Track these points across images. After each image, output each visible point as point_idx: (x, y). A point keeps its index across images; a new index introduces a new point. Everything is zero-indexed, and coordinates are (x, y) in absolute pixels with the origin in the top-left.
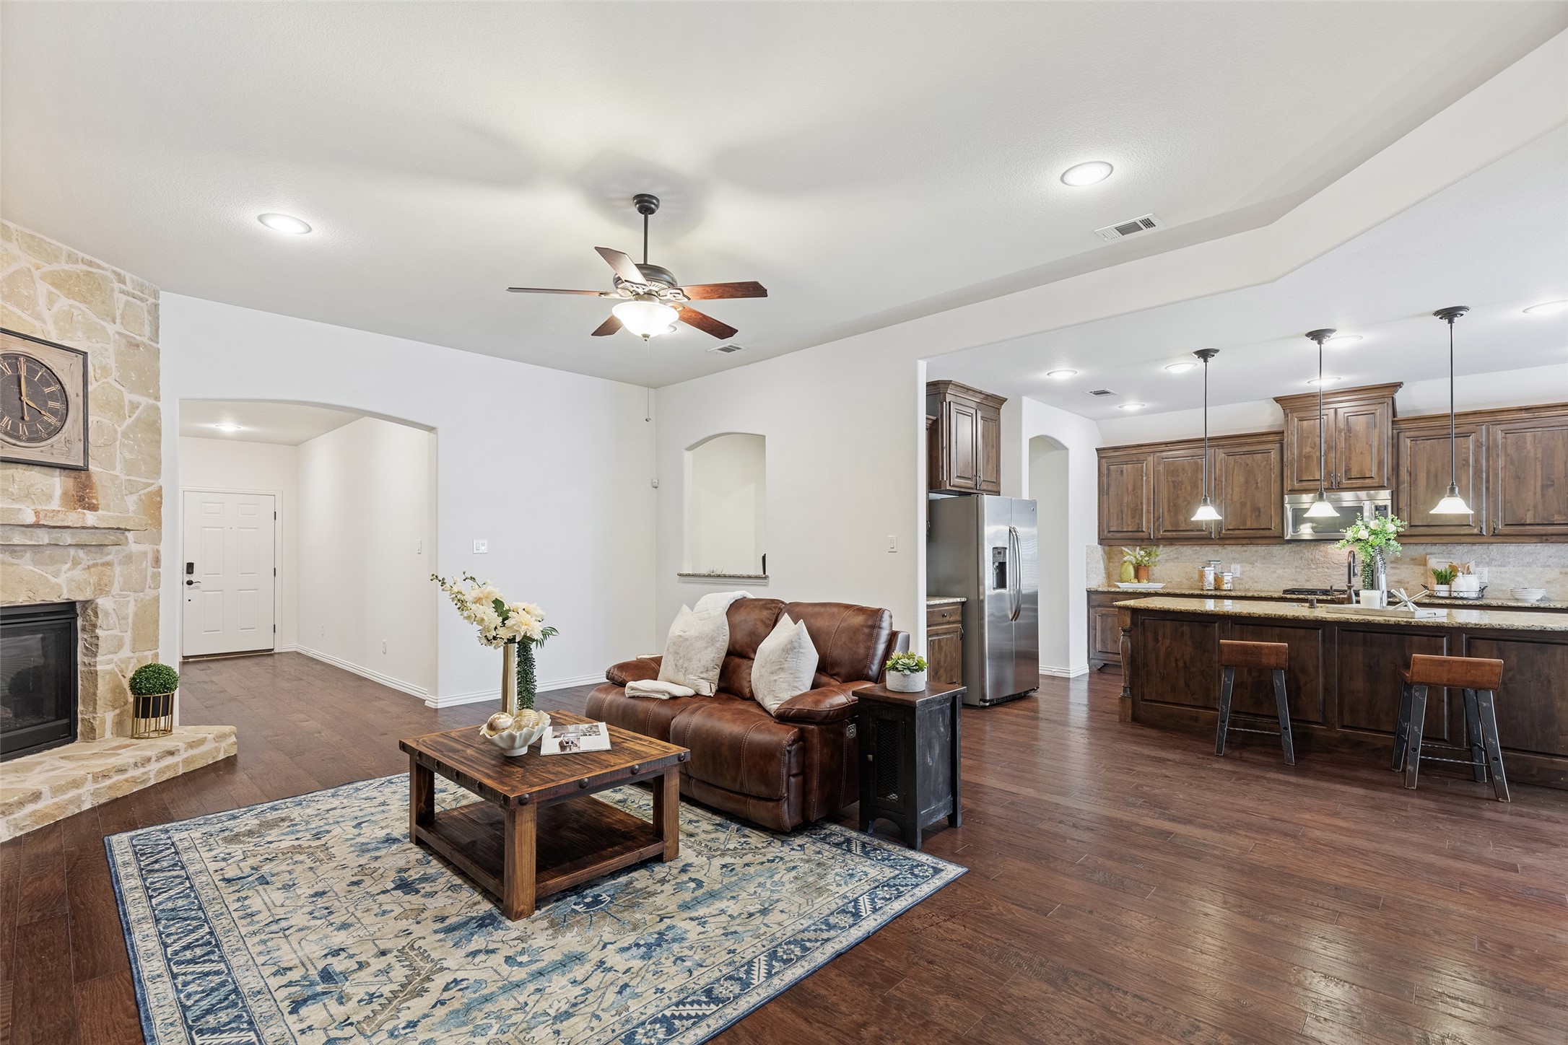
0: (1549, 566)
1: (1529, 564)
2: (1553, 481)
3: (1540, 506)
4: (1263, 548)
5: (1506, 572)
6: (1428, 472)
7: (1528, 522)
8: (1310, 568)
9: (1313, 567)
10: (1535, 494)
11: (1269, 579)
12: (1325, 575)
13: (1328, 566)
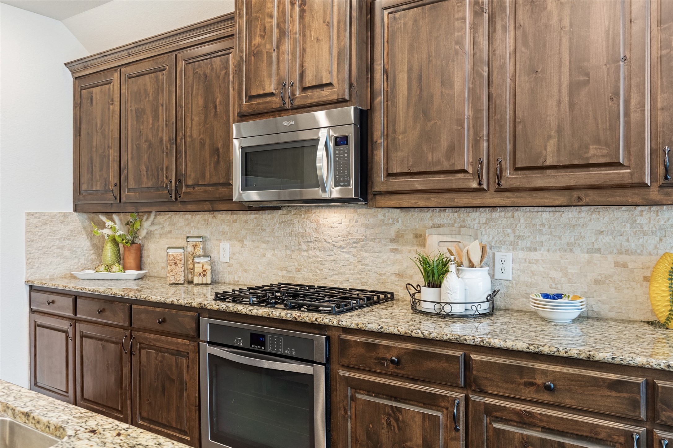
0: (598, 251)
1: (570, 247)
2: (587, 75)
3: (567, 128)
4: (253, 216)
5: (537, 261)
6: (410, 70)
7: (548, 163)
8: (300, 250)
9: (304, 247)
10: (559, 102)
11: (259, 267)
12: (317, 262)
13: (320, 245)
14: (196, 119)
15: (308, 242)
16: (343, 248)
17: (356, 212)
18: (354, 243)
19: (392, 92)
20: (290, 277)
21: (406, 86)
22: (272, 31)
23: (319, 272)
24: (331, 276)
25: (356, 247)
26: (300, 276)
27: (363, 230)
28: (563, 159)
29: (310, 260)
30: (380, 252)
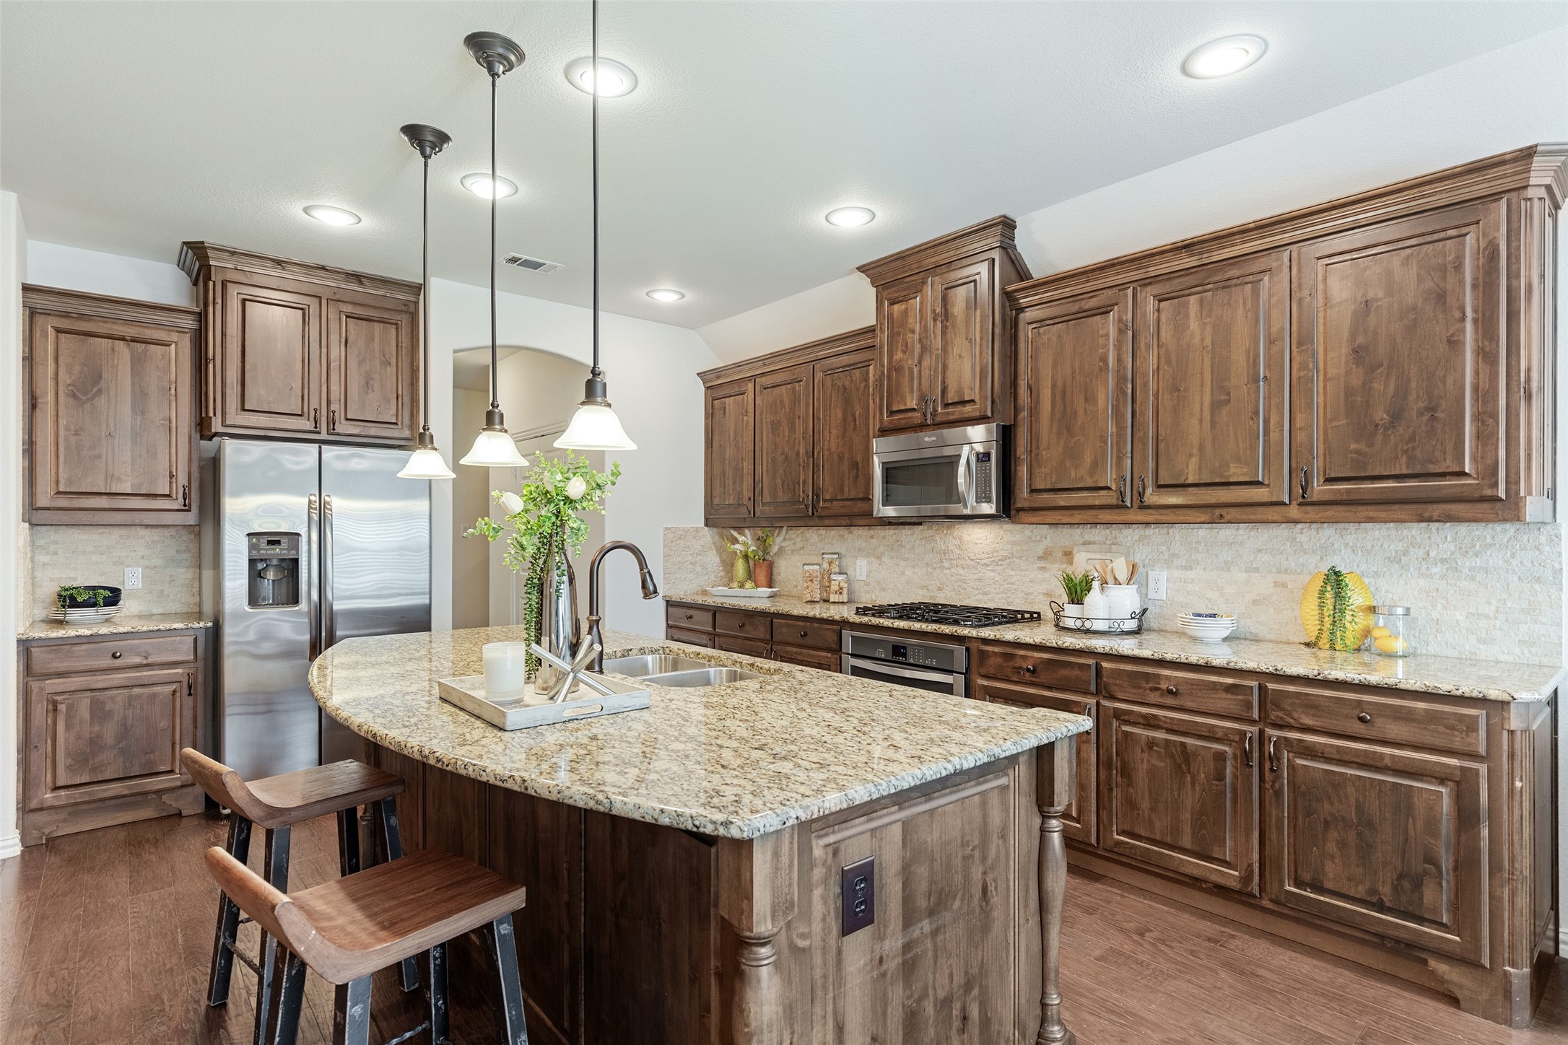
0: (1257, 570)
1: (1227, 566)
2: (1229, 394)
3: (1208, 446)
4: (892, 532)
5: (1193, 581)
6: (1054, 386)
7: (1190, 481)
8: (942, 568)
9: (946, 564)
10: (1201, 421)
11: (898, 585)
12: (960, 580)
13: (963, 563)
14: (834, 432)
15: (951, 559)
16: (988, 566)
17: (1002, 528)
18: (1000, 560)
19: (1036, 408)
20: (931, 596)
21: (1050, 402)
22: (913, 347)
23: (962, 591)
24: (974, 596)
25: (1001, 565)
26: (941, 595)
27: (1010, 547)
28: (1204, 477)
29: (953, 578)
30: (1027, 570)
